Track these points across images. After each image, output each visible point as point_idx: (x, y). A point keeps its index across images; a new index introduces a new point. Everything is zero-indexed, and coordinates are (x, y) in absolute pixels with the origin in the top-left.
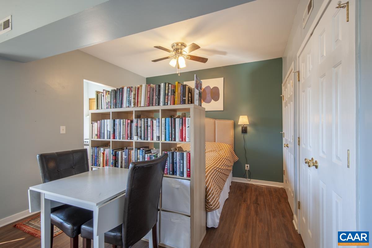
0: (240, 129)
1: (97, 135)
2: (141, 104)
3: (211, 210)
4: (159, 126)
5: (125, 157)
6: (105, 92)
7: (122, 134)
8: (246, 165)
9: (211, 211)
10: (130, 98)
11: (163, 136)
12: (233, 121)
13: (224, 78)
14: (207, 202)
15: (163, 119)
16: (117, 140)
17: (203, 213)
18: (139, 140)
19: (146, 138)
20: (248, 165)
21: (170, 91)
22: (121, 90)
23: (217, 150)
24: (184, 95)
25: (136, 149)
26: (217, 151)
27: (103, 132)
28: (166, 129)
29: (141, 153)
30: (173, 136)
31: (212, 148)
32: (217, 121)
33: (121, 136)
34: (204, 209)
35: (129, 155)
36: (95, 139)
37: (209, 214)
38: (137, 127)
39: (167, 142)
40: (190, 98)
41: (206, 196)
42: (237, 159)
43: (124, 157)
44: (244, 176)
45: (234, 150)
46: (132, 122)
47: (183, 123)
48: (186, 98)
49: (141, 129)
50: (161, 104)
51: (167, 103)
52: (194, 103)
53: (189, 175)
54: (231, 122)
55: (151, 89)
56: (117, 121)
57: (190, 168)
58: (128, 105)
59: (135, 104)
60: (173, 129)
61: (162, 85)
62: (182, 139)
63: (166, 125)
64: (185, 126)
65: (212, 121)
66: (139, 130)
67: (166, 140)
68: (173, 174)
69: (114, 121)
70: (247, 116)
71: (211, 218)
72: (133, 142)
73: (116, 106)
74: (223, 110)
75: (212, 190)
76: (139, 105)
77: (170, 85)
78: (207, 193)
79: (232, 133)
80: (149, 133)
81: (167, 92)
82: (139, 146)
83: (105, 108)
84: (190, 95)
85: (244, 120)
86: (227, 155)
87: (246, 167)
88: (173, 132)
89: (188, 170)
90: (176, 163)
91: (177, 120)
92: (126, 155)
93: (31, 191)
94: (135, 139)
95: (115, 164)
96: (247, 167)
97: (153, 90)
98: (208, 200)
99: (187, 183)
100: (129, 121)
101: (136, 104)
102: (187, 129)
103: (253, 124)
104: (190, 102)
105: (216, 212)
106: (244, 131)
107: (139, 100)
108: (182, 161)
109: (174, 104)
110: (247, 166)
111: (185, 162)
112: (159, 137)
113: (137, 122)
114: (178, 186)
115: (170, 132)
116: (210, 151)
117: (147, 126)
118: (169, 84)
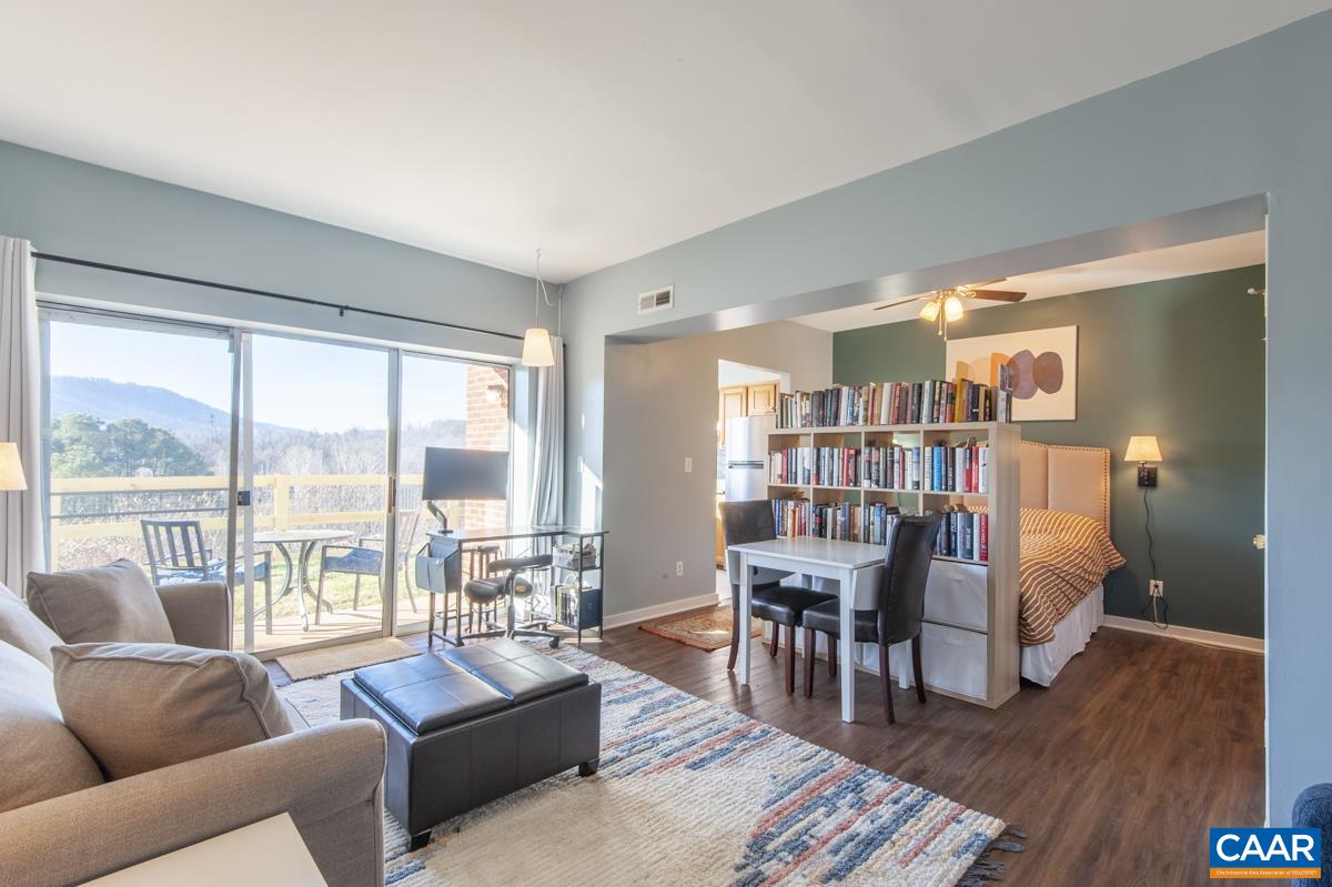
0: (1133, 474)
1: (781, 476)
2: (879, 420)
3: (1033, 642)
4: (919, 462)
5: (843, 519)
6: (798, 394)
7: (835, 475)
8: (1153, 582)
9: (1031, 645)
10: (856, 409)
11: (928, 482)
12: (1108, 451)
13: (1078, 328)
14: (1022, 621)
15: (928, 449)
16: (826, 486)
17: (1014, 649)
18: (874, 488)
19: (888, 483)
20: (1160, 583)
21: (944, 395)
22: (835, 392)
23: (1052, 528)
24: (975, 403)
25: (867, 506)
26: (1050, 533)
27: (794, 470)
28: (933, 469)
29: (878, 513)
30: (950, 483)
31: (1038, 525)
32: (1053, 452)
33: (835, 480)
34: (1016, 639)
35: (851, 517)
36: (778, 483)
37: (1028, 651)
38: (870, 462)
39: (936, 492)
40: (988, 410)
41: (1021, 612)
42: (1118, 560)
43: (840, 518)
44: (1143, 613)
45: (1112, 538)
46: (858, 453)
47: (972, 456)
48: (981, 410)
49: (879, 467)
50: (924, 420)
51: (938, 418)
52: (995, 419)
53: (984, 556)
54: (1100, 454)
55: (904, 393)
56: (825, 451)
57: (986, 543)
58: (849, 421)
59: (866, 420)
60: (950, 469)
61: (927, 386)
62: (970, 485)
63: (933, 461)
64: (977, 463)
65: (1037, 449)
66: (874, 468)
67: (932, 489)
68: (949, 554)
69: (819, 451)
70: (1154, 438)
71: (1032, 663)
72: (860, 491)
73: (822, 421)
74: (1073, 418)
75: (1036, 602)
76: (876, 422)
77: (944, 385)
78: (1022, 603)
79: (1104, 483)
80: (896, 474)
81: (937, 397)
82: (873, 499)
83: (799, 425)
84: (988, 404)
85: (1143, 449)
86: (1085, 542)
87: (1152, 588)
88: (950, 475)
89: (984, 547)
90: (955, 534)
91: (959, 452)
92: (844, 515)
93: (729, 551)
94: (865, 484)
95: (821, 531)
96: (1156, 588)
97: (907, 394)
98: (1025, 620)
99: (981, 571)
100: (852, 452)
101: (869, 420)
102: (981, 468)
103: (1177, 462)
104: (987, 418)
105: (1044, 648)
106: (1148, 479)
107: (876, 412)
108: (969, 530)
109: (952, 421)
110: (1156, 586)
111: (976, 531)
112: (917, 484)
113: (870, 453)
114: (959, 577)
115: (943, 473)
116: (1030, 532)
117: (893, 462)
118: (942, 382)
